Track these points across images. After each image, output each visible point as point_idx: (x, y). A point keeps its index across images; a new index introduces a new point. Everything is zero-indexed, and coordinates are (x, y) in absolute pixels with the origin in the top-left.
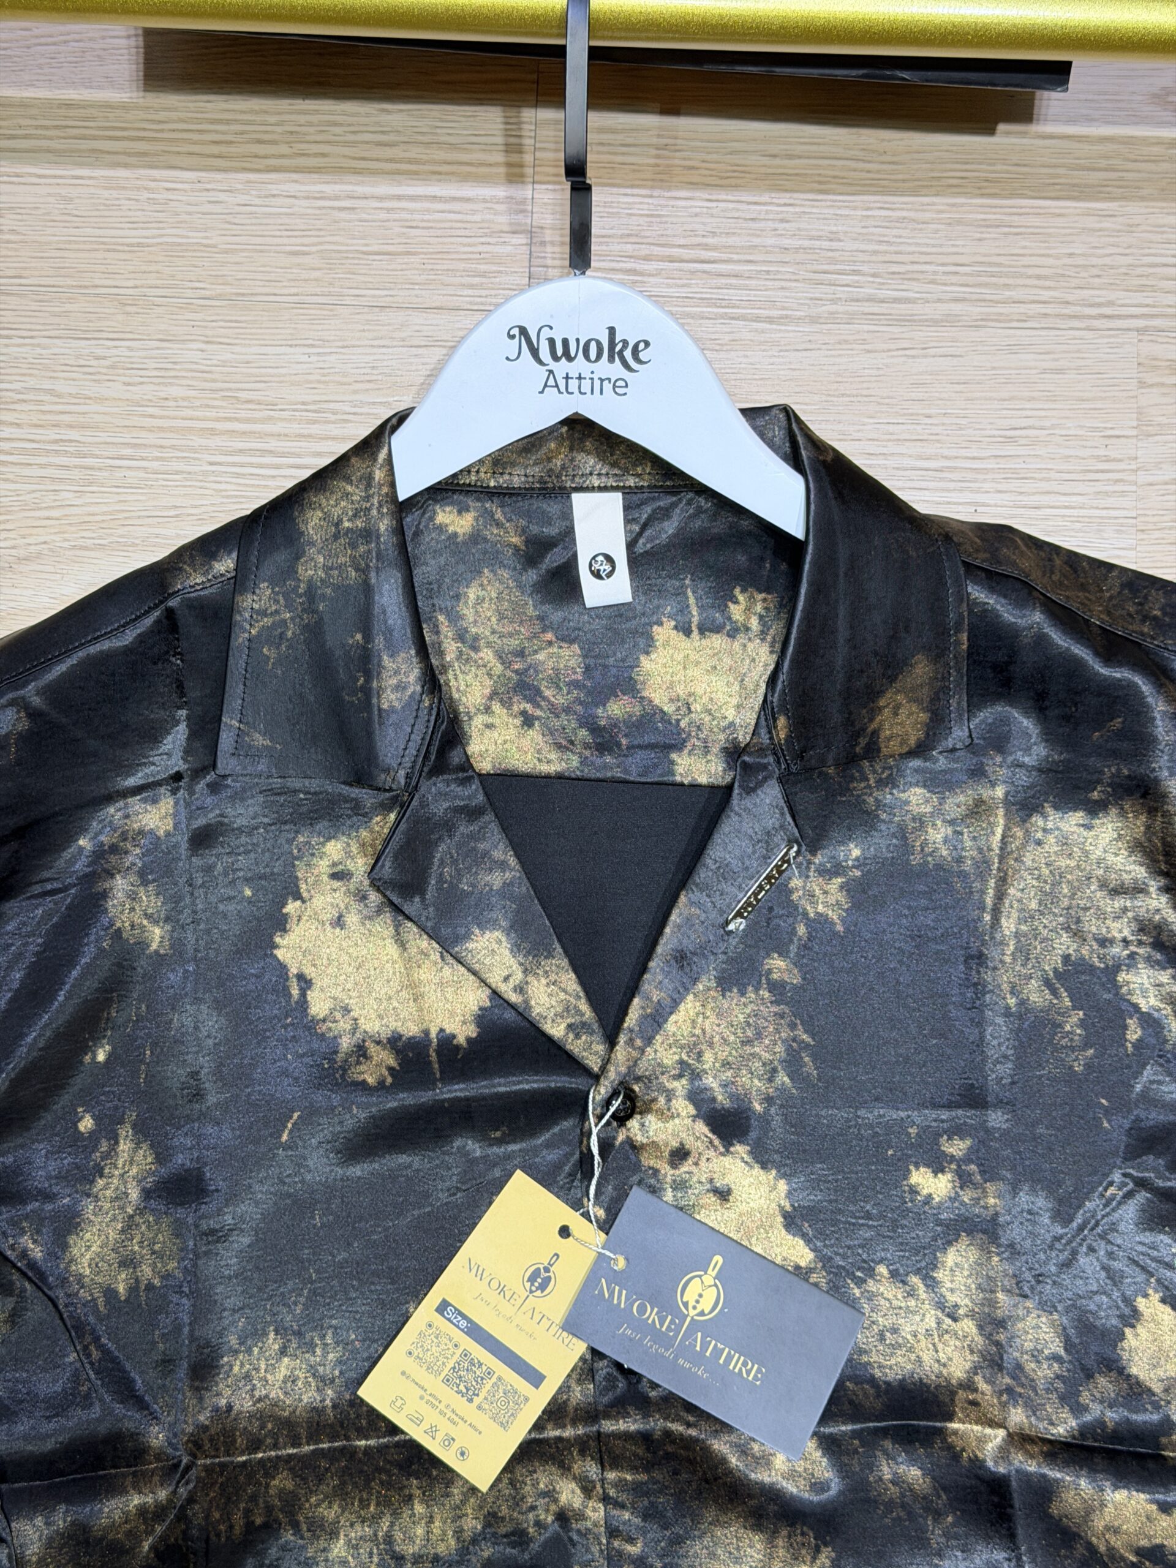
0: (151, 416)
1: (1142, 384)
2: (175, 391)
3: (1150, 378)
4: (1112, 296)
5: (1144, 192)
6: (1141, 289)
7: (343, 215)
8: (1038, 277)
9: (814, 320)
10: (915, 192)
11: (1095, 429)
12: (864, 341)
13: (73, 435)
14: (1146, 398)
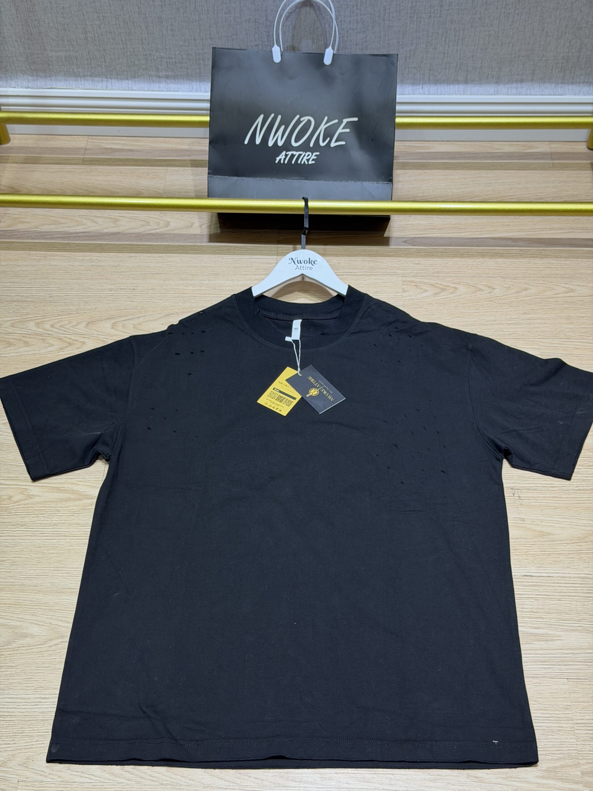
1: (403, 284)
2: (202, 288)
3: (404, 283)
4: (396, 271)
6: (403, 270)
8: (381, 268)
13: (182, 295)
14: (404, 286)
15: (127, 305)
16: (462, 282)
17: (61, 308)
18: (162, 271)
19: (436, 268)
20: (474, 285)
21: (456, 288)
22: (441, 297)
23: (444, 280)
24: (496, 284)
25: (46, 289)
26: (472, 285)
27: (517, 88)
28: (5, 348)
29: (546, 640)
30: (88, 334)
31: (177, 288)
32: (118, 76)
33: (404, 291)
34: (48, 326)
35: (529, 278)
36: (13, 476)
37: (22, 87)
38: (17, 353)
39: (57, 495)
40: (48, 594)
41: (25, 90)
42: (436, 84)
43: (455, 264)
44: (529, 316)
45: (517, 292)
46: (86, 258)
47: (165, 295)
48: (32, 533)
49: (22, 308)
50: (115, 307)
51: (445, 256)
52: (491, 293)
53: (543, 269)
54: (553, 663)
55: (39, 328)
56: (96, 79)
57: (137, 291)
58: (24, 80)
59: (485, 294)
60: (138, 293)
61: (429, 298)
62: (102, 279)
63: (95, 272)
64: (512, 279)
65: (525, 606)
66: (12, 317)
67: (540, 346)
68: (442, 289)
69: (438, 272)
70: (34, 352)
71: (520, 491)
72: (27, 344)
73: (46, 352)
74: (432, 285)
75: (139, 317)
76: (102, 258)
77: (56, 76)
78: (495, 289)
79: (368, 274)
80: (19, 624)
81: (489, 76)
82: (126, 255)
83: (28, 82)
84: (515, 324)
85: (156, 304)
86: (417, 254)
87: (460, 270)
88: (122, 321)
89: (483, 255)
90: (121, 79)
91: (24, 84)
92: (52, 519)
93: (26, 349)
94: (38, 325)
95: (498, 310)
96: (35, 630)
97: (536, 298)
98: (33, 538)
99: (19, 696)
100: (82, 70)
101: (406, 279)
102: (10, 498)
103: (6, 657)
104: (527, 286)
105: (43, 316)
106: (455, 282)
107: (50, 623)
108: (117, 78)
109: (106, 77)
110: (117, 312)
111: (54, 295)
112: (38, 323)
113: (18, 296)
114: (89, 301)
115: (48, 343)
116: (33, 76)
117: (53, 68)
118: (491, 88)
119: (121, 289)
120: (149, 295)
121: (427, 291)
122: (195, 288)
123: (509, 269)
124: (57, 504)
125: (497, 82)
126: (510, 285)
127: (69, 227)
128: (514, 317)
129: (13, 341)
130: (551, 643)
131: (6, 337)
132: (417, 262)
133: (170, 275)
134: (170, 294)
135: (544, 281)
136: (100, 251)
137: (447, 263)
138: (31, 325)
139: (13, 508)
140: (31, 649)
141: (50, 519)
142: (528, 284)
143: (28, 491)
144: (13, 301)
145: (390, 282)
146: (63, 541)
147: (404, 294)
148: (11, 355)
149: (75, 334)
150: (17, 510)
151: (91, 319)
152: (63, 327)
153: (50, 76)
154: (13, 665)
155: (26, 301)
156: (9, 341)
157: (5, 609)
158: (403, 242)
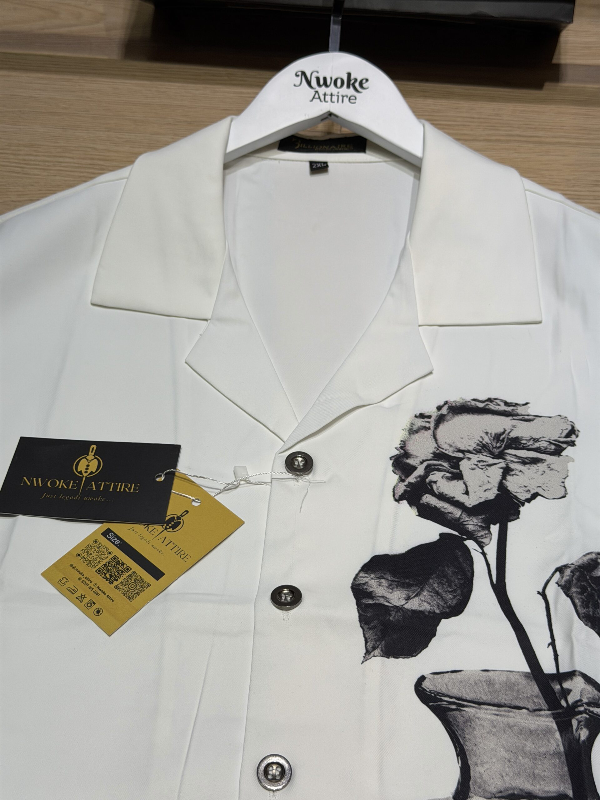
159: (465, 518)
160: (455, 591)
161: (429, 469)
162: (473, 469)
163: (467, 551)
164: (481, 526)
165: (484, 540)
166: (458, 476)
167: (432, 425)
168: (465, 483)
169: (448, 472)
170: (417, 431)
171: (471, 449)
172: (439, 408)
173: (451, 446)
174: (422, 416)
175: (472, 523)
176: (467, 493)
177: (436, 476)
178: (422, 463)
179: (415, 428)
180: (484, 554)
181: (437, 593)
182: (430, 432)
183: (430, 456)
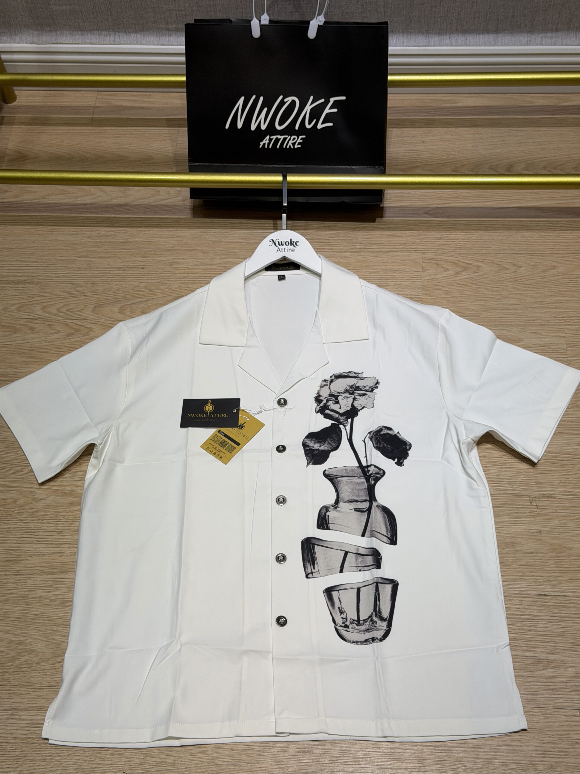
0: (208, 271)
1: (423, 262)
3: (424, 261)
4: (416, 247)
5: (423, 229)
6: (423, 246)
7: (250, 236)
8: (400, 244)
9: (351, 252)
10: (373, 230)
11: (413, 270)
12: (363, 256)
13: (191, 275)
14: (424, 265)
15: (135, 287)
16: (485, 260)
17: (67, 289)
18: (172, 248)
19: (459, 244)
20: (500, 263)
21: (479, 267)
22: (463, 277)
23: (467, 257)
24: (521, 262)
25: (52, 268)
26: (496, 262)
27: (552, 37)
28: (12, 335)
29: (559, 667)
30: (95, 319)
31: (186, 266)
32: (126, 30)
33: (424, 270)
34: (54, 310)
35: (557, 255)
36: (18, 477)
37: (26, 43)
38: (22, 340)
39: (63, 499)
40: (52, 608)
41: (30, 45)
42: (464, 33)
43: (478, 238)
44: (555, 299)
45: (545, 271)
46: (94, 233)
47: (175, 275)
48: (37, 541)
49: (28, 290)
50: (123, 288)
51: (469, 229)
52: (516, 272)
53: (573, 244)
54: (566, 693)
55: (46, 312)
56: (103, 33)
57: (146, 270)
58: (29, 35)
59: (509, 273)
60: (147, 272)
61: (450, 278)
62: (110, 257)
63: (103, 249)
64: (539, 256)
65: (538, 629)
66: (18, 300)
67: (565, 334)
68: (464, 267)
69: (460, 248)
70: (41, 340)
71: (538, 499)
72: (33, 330)
73: (53, 339)
74: (454, 263)
75: (147, 300)
76: (110, 233)
77: (61, 31)
78: (521, 267)
79: (387, 250)
80: (22, 639)
81: (522, 25)
82: (135, 229)
83: (33, 37)
84: (540, 308)
85: (165, 285)
86: (440, 227)
87: (484, 246)
88: (130, 304)
89: (508, 228)
90: (130, 33)
91: (29, 39)
92: (57, 526)
93: (32, 336)
94: (44, 308)
95: (523, 292)
96: (38, 646)
97: (563, 278)
98: (37, 545)
99: (22, 717)
100: (88, 24)
101: (426, 256)
102: (15, 501)
103: (10, 675)
104: (554, 264)
105: (49, 299)
106: (478, 260)
107: (54, 639)
108: (125, 32)
109: (114, 31)
110: (125, 294)
111: (60, 275)
112: (45, 307)
113: (24, 276)
114: (97, 281)
115: (54, 329)
116: (37, 30)
117: (58, 23)
118: (524, 38)
119: (130, 268)
120: (158, 275)
121: (447, 270)
122: (205, 267)
123: (537, 244)
124: (62, 509)
125: (530, 31)
126: (537, 263)
127: (76, 197)
128: (539, 300)
129: (18, 326)
130: (563, 670)
131: (12, 322)
132: (439, 236)
133: (180, 252)
134: (179, 273)
135: (573, 258)
136: (108, 225)
137: (470, 237)
138: (38, 309)
139: (18, 513)
140: (35, 667)
141: (55, 525)
142: (557, 262)
143: (34, 494)
144: (19, 282)
145: (409, 260)
146: (67, 549)
147: (424, 274)
148: (17, 342)
149: (82, 319)
150: (22, 515)
151: (98, 302)
152: (70, 312)
153: (55, 31)
154: (16, 683)
155: (33, 282)
156: (15, 327)
157: (9, 623)
158: (425, 213)
159: (340, 417)
160: (336, 442)
161: (328, 401)
162: (343, 399)
163: (340, 429)
164: (345, 420)
165: (346, 425)
166: (337, 402)
167: (329, 384)
168: (340, 405)
169: (334, 401)
170: (323, 387)
171: (342, 392)
172: (331, 377)
173: (335, 391)
174: (325, 381)
175: (342, 419)
176: (340, 408)
177: (330, 403)
178: (325, 398)
179: (322, 385)
180: (346, 429)
181: (330, 444)
182: (328, 387)
183: (328, 396)
